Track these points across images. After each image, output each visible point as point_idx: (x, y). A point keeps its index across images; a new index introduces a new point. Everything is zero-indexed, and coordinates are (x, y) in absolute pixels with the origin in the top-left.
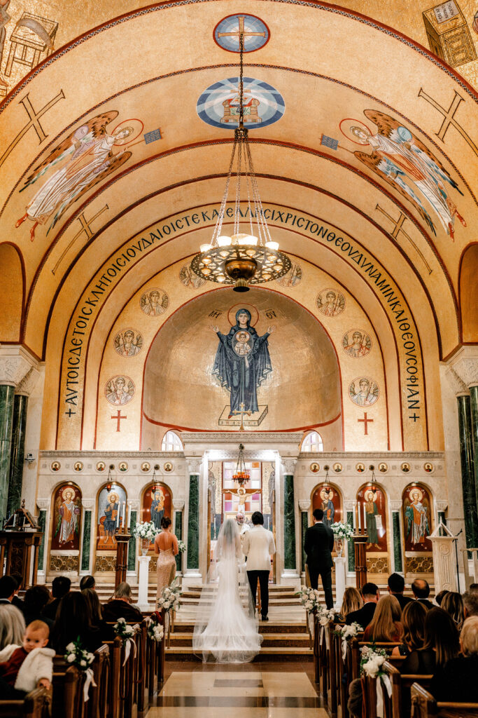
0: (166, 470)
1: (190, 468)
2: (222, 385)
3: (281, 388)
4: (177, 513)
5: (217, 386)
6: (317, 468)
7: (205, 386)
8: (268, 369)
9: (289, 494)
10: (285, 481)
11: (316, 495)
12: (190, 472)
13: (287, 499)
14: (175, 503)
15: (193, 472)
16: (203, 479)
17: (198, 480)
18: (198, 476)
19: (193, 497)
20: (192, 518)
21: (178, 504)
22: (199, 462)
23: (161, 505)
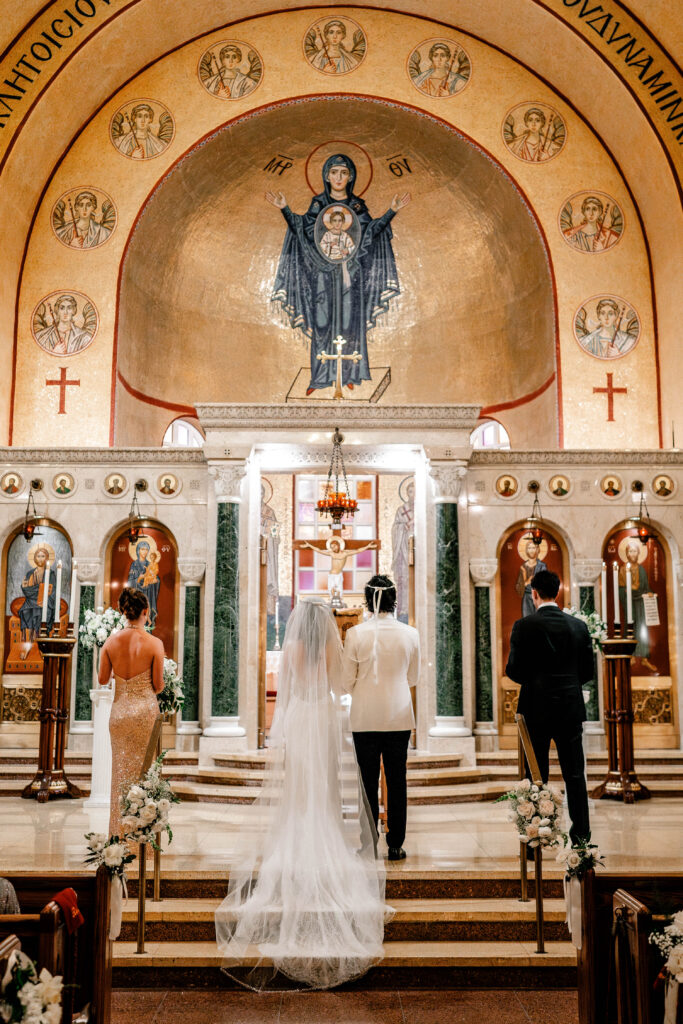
0: (163, 491)
1: (219, 486)
2: (293, 323)
3: (419, 329)
4: (188, 588)
5: (282, 326)
6: (512, 487)
7: (258, 327)
8: (391, 289)
9: (448, 546)
10: (439, 515)
11: (510, 547)
12: (217, 496)
13: (444, 556)
14: (183, 567)
15: (226, 495)
16: (248, 512)
17: (238, 514)
18: (238, 504)
19: (225, 554)
20: (222, 600)
21: (190, 570)
22: (239, 472)
23: (151, 572)
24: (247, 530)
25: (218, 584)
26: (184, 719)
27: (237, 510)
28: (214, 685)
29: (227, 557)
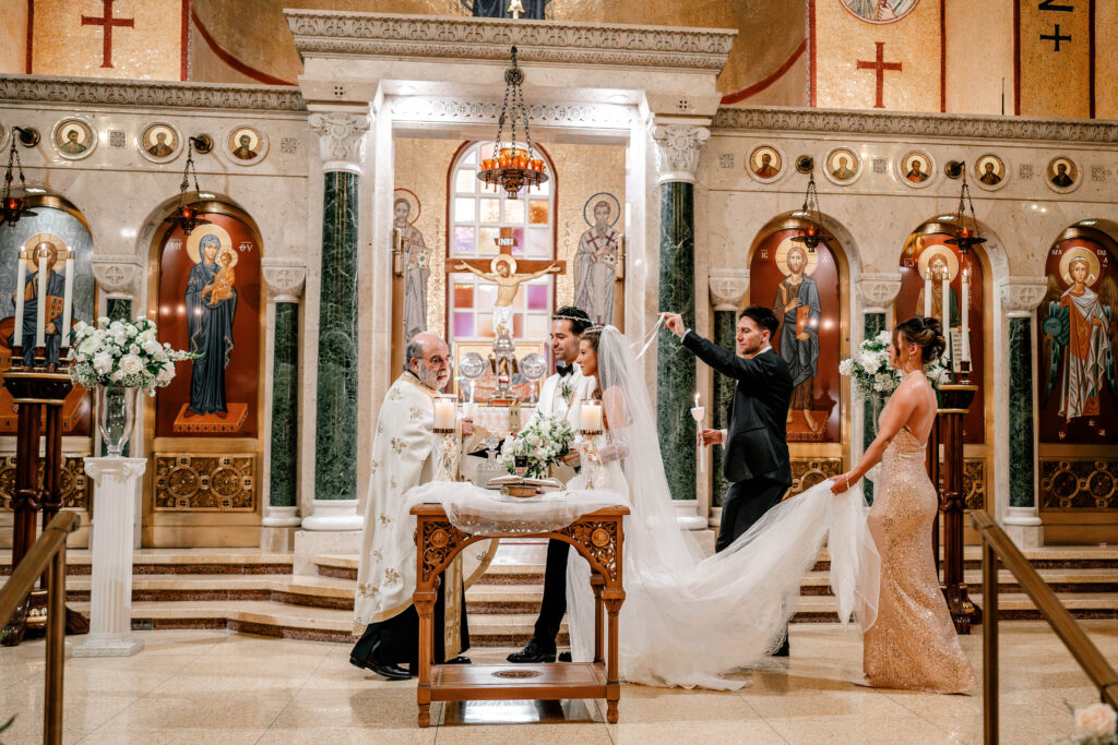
0: (237, 153)
1: (325, 145)
4: (279, 305)
9: (679, 246)
12: (324, 162)
13: (672, 262)
14: (270, 272)
15: (337, 160)
16: (373, 190)
17: (356, 191)
18: (356, 176)
19: (335, 251)
20: (331, 322)
21: (282, 276)
22: (358, 125)
23: (223, 281)
24: (370, 217)
25: (324, 297)
26: (273, 503)
27: (356, 185)
28: (318, 452)
29: (339, 256)
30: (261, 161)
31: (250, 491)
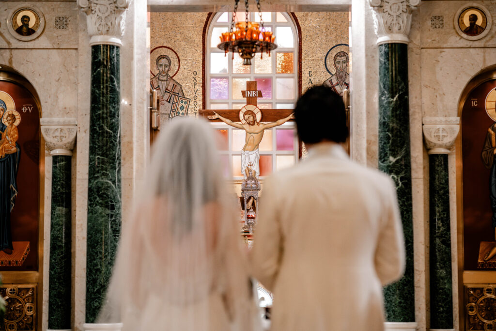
0: (19, 31)
1: (92, 22)
4: (56, 159)
6: (479, 22)
9: (395, 99)
10: (382, 60)
11: (474, 104)
12: (91, 37)
13: (389, 113)
14: (47, 130)
15: (101, 34)
16: (132, 59)
17: (118, 60)
18: (118, 47)
19: (100, 112)
20: (98, 172)
21: (57, 134)
22: (118, 4)
23: (8, 138)
24: (130, 82)
25: (92, 150)
26: (50, 327)
27: (118, 55)
28: (88, 282)
29: (105, 116)
30: (38, 37)
31: (32, 316)
